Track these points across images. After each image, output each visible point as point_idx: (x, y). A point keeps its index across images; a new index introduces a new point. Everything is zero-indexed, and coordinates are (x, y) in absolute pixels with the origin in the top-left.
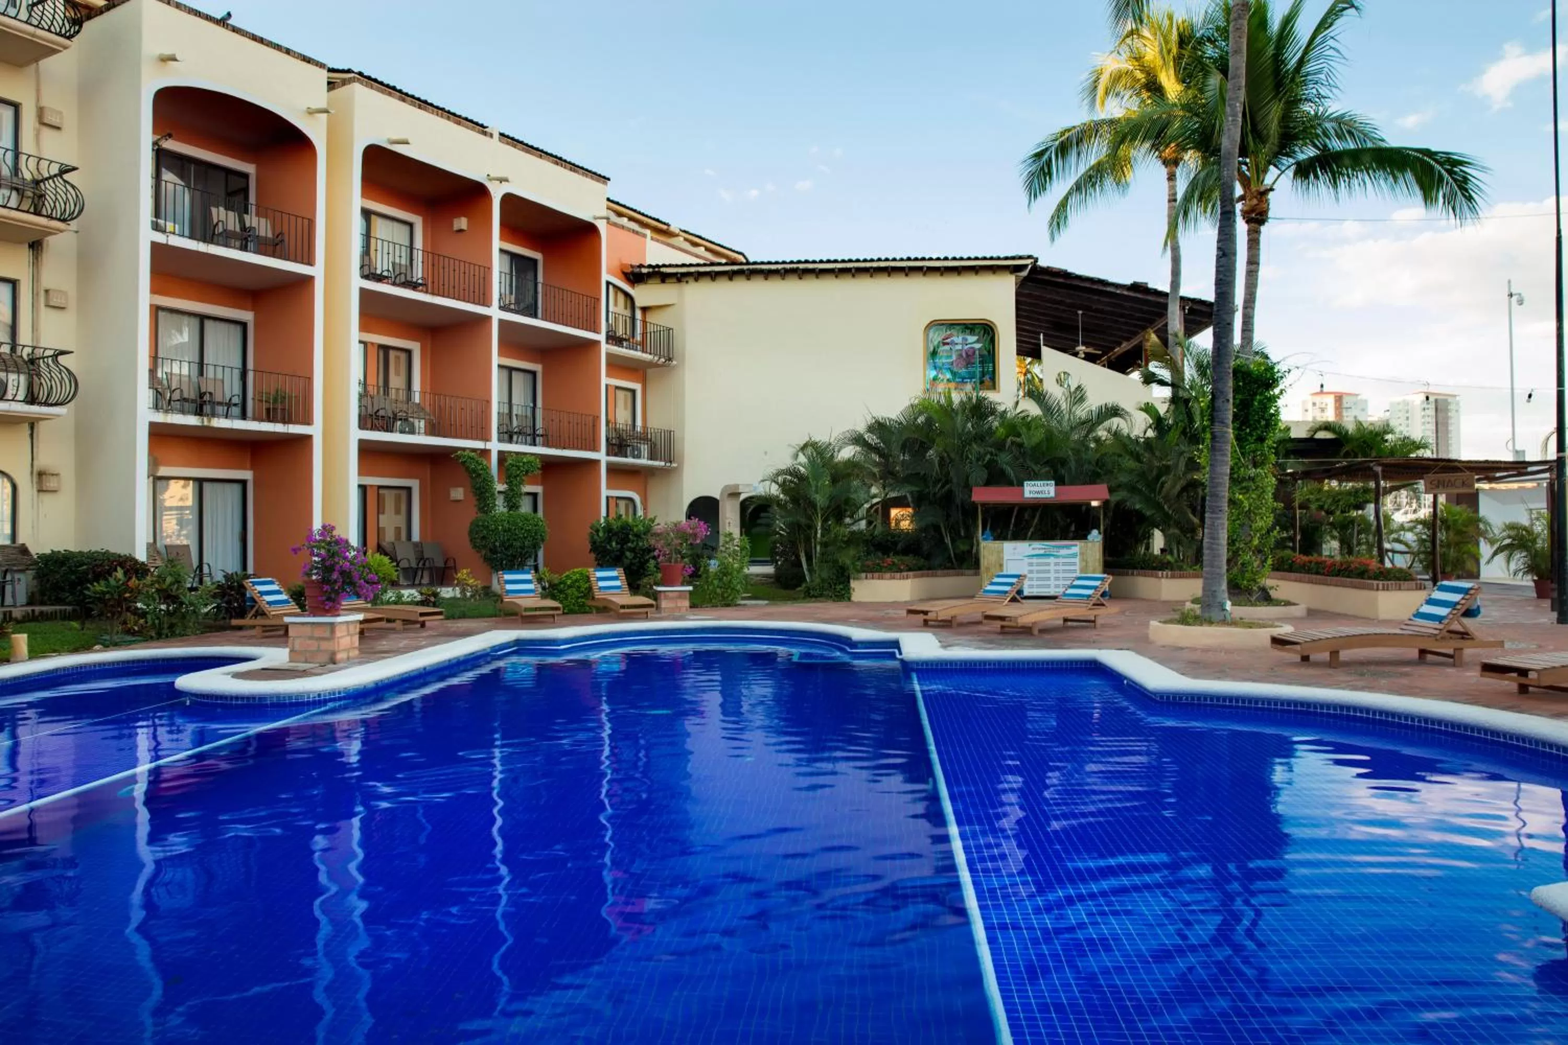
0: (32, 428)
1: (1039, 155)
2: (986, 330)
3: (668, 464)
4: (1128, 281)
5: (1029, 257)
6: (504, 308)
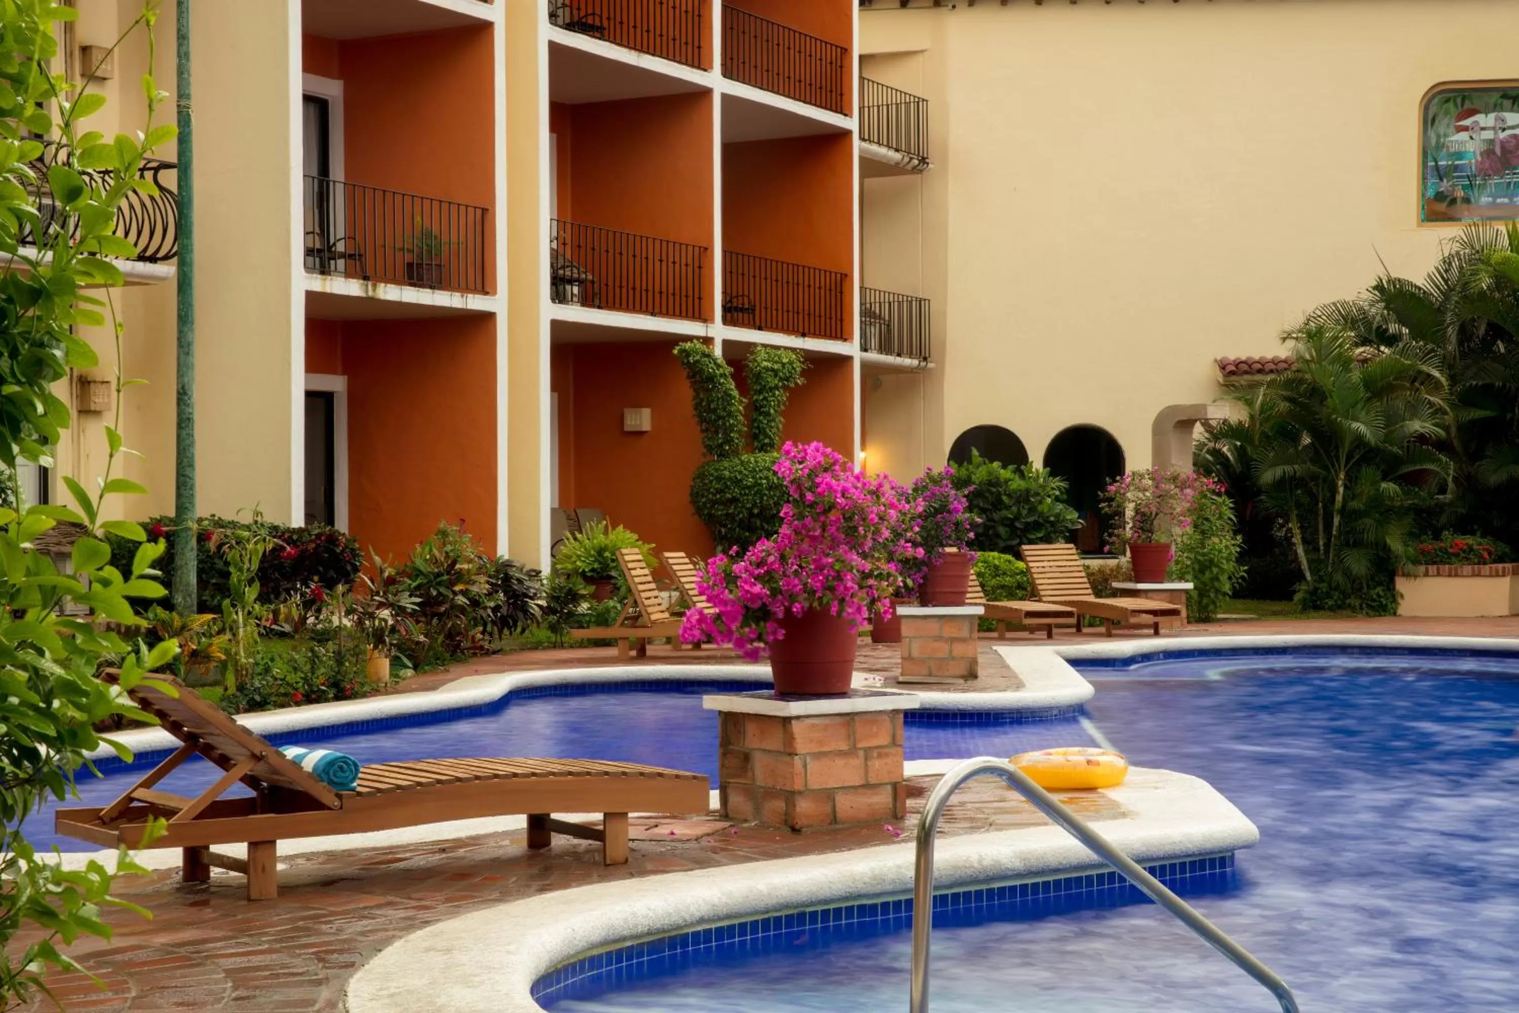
3: (923, 364)
6: (728, 73)
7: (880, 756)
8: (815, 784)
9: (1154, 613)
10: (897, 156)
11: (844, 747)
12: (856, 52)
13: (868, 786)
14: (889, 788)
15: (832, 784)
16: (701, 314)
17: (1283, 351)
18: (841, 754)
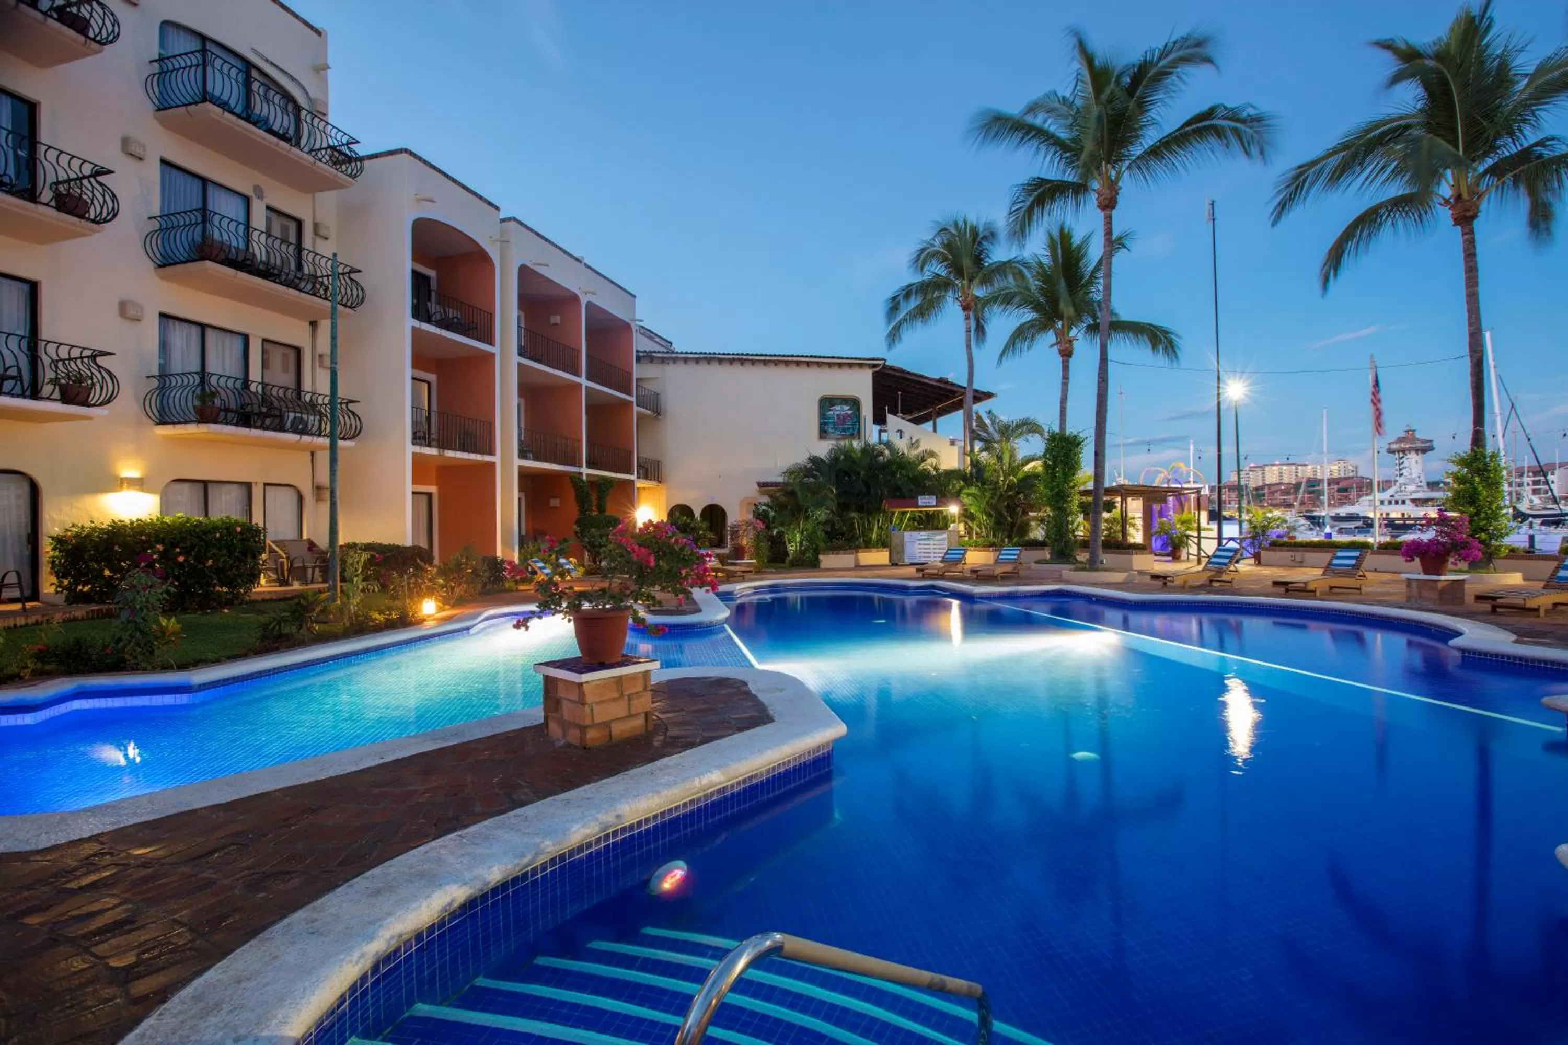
0: (312, 454)
1: (894, 298)
2: (855, 403)
4: (937, 377)
5: (883, 359)
6: (588, 378)
7: (637, 698)
8: (597, 720)
9: (744, 572)
10: (649, 412)
11: (616, 695)
12: (635, 377)
13: (631, 716)
14: (643, 715)
15: (608, 719)
16: (576, 462)
17: (780, 479)
18: (614, 700)
